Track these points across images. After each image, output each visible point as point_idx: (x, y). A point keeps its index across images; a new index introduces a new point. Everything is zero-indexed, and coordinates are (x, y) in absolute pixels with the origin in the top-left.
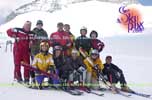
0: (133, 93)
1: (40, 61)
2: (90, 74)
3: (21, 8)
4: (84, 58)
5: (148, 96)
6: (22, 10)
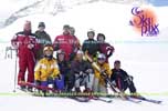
0: (144, 99)
3: (22, 10)
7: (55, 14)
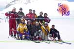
1: (21, 27)
2: (44, 33)
4: (41, 26)
5: (70, 44)
6: (13, 3)
7: (26, 4)
